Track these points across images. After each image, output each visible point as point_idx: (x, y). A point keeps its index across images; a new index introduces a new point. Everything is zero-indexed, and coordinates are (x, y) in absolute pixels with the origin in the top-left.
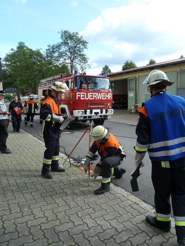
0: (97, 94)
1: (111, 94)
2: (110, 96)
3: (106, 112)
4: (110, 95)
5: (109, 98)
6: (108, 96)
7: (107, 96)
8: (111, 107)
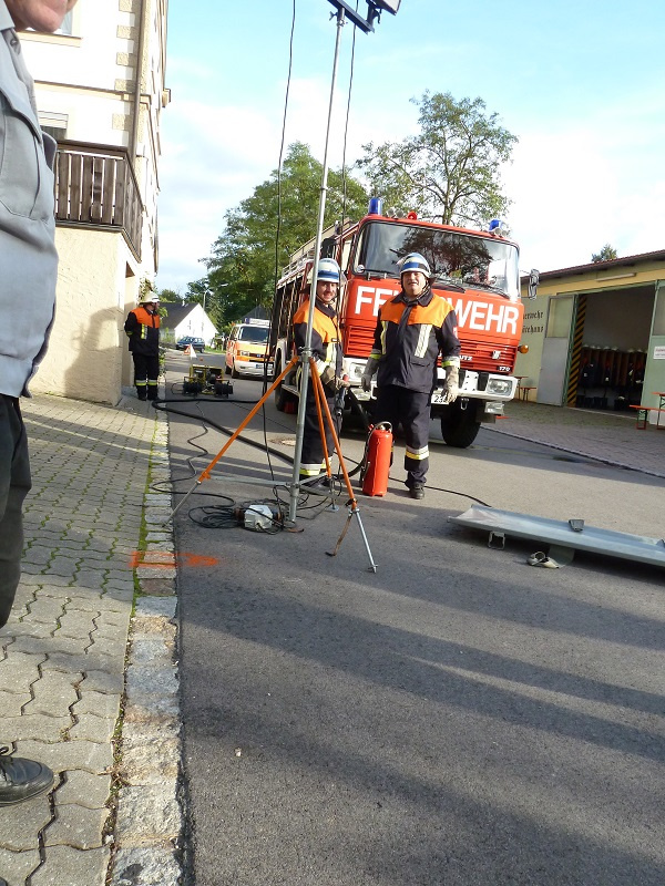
1: (515, 311)
3: (481, 386)
5: (501, 329)
6: (498, 318)
7: (495, 317)
8: (508, 369)
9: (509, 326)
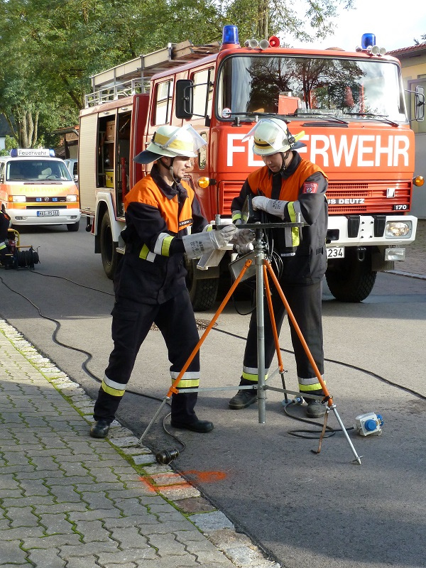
0: (329, 140)
1: (406, 139)
2: (398, 151)
3: (379, 231)
4: (402, 145)
5: (392, 162)
6: (388, 150)
7: (384, 150)
8: (405, 207)
9: (401, 157)
